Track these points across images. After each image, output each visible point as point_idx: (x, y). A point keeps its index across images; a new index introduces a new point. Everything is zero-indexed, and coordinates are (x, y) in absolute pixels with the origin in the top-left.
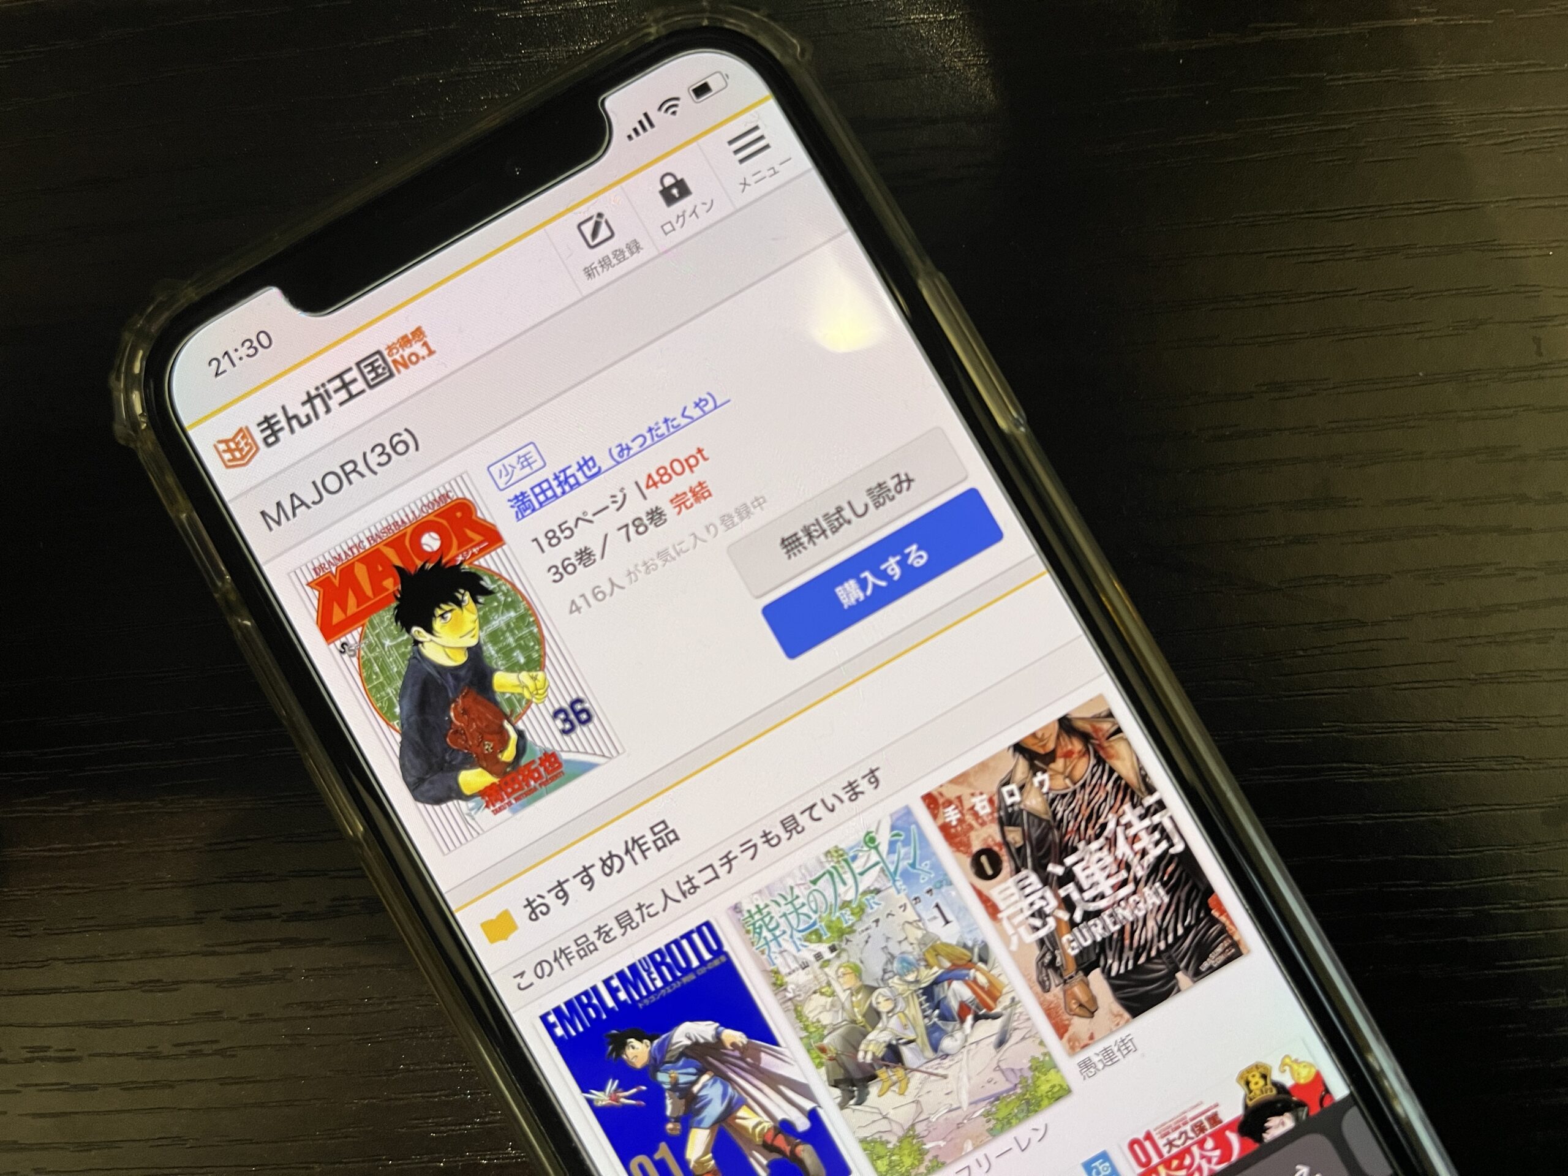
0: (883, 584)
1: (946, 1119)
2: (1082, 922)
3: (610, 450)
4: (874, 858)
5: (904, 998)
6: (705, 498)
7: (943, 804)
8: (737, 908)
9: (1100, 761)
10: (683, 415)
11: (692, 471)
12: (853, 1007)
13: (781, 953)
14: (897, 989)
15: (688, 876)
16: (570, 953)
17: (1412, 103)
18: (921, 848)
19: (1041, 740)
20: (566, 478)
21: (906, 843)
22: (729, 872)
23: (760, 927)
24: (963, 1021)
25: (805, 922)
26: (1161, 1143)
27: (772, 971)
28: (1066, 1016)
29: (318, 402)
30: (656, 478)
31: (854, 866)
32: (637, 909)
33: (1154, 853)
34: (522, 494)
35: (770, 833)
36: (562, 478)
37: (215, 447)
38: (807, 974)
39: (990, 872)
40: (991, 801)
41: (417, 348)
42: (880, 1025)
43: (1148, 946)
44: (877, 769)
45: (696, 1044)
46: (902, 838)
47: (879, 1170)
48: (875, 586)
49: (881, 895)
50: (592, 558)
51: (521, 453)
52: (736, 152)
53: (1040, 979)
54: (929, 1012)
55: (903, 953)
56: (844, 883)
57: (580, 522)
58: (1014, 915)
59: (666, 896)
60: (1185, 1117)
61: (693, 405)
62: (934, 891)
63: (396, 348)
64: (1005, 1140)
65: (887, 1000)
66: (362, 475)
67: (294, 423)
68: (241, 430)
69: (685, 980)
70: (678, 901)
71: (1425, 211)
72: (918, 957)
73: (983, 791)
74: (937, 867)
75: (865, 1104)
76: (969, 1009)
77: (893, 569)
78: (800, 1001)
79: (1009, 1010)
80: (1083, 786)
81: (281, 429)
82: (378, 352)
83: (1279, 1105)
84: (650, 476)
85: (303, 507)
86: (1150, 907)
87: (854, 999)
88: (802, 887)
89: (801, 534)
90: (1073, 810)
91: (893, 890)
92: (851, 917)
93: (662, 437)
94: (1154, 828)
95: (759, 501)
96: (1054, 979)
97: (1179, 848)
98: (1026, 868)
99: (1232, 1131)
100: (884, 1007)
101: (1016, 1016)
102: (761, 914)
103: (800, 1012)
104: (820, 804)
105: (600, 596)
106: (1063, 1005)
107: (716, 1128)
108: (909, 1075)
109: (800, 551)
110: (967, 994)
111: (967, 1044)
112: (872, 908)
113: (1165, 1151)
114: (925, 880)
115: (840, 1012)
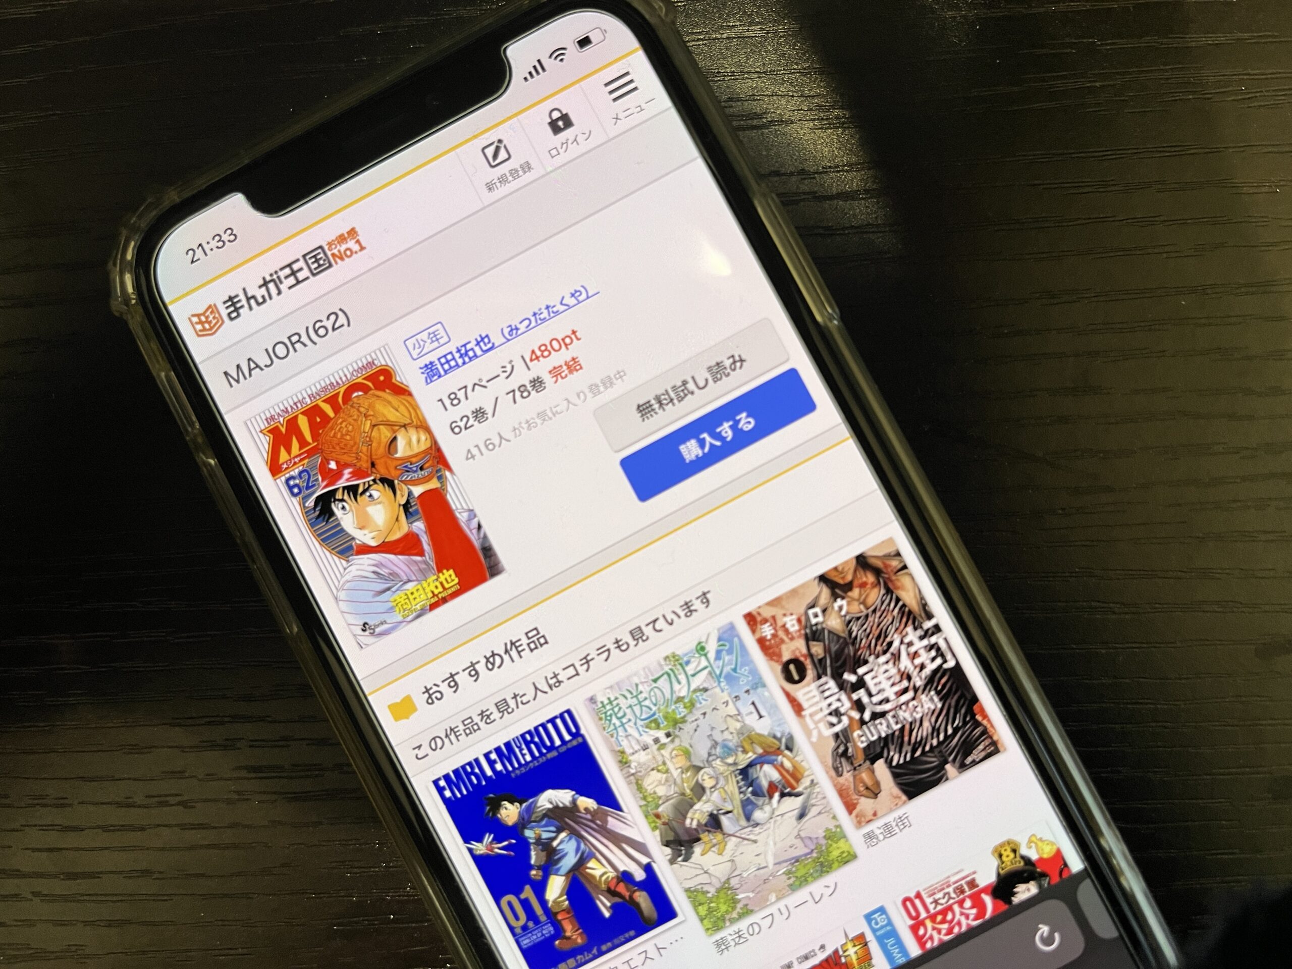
0: (718, 443)
1: (755, 876)
2: (870, 721)
3: (502, 330)
4: (704, 663)
5: (724, 777)
6: (577, 370)
7: (761, 621)
8: (592, 700)
9: (889, 591)
10: (561, 303)
11: (567, 349)
12: (683, 782)
13: (627, 736)
14: (719, 770)
15: (554, 673)
16: (458, 731)
17: (1166, 65)
18: (742, 656)
19: (841, 573)
20: (467, 352)
21: (730, 652)
22: (587, 670)
23: (611, 715)
24: (771, 797)
25: (647, 713)
26: (928, 901)
27: (619, 751)
28: (856, 797)
29: (271, 286)
30: (539, 353)
31: (687, 668)
32: (513, 698)
33: (931, 667)
34: (431, 363)
35: (621, 640)
36: (463, 351)
37: (190, 319)
38: (647, 754)
39: (796, 677)
40: (799, 621)
41: (351, 244)
42: (704, 798)
43: (923, 742)
44: (708, 592)
45: (557, 807)
46: (726, 648)
47: (700, 914)
48: (712, 445)
49: (708, 693)
50: (485, 416)
51: (431, 330)
52: (611, 92)
53: (835, 766)
54: (744, 789)
55: (724, 740)
56: (679, 683)
57: (477, 387)
58: (816, 713)
59: (536, 688)
60: (949, 882)
61: (570, 295)
62: (751, 692)
63: (334, 244)
64: (802, 894)
65: (710, 778)
66: (305, 345)
67: (252, 302)
68: (210, 307)
69: (549, 756)
70: (546, 693)
71: (1174, 153)
72: (736, 744)
73: (794, 612)
74: (754, 672)
75: (691, 860)
76: (777, 787)
77: (726, 432)
78: (641, 776)
79: (809, 790)
80: (874, 611)
81: (242, 307)
82: (321, 247)
83: (1025, 875)
84: (533, 352)
85: (258, 369)
86: (926, 711)
87: (684, 776)
88: (645, 685)
89: (653, 402)
90: (865, 630)
91: (718, 690)
92: (684, 710)
93: (544, 320)
94: (931, 647)
95: (620, 375)
96: (846, 766)
97: (951, 664)
98: (826, 675)
99: (987, 894)
100: (708, 783)
101: (814, 795)
102: (612, 705)
103: (641, 785)
104: (661, 620)
105: (491, 447)
106: (852, 787)
107: (571, 874)
108: (726, 839)
109: (651, 415)
110: (775, 776)
111: (774, 816)
112: (701, 703)
113: (931, 907)
114: (744, 682)
115: (673, 786)
